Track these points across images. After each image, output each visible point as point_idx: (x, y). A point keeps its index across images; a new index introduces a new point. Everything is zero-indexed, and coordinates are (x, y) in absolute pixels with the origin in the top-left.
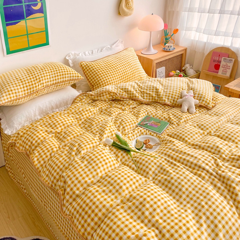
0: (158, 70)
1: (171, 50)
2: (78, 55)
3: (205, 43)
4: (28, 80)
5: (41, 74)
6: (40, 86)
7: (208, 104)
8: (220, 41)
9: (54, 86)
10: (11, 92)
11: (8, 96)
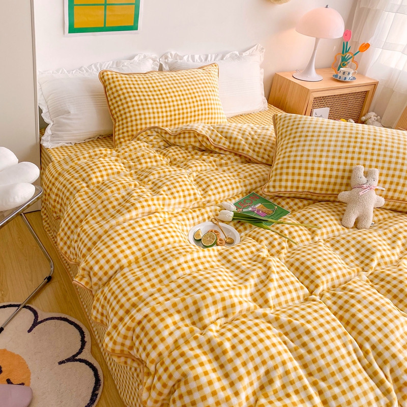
1: (347, 80)
2: (181, 58)
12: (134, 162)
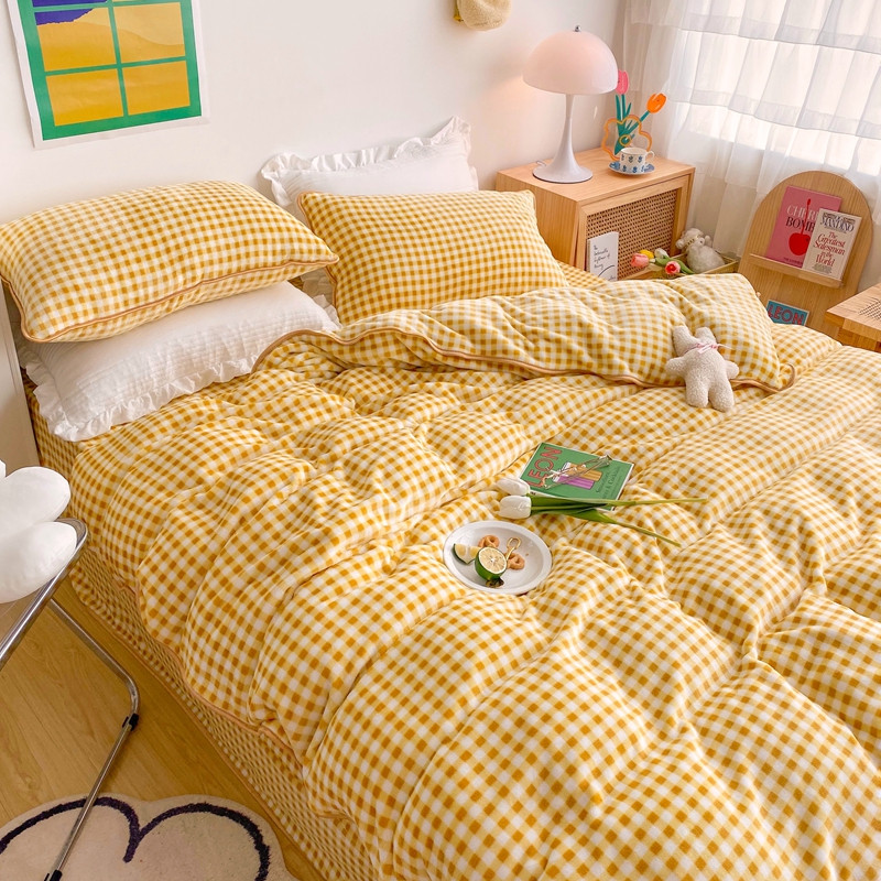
0: (593, 241)
1: (639, 172)
2: (307, 165)
3: (761, 154)
4: (134, 249)
5: (183, 233)
6: (180, 278)
7: (771, 376)
8: (812, 151)
9: (234, 282)
10: (74, 295)
11: (66, 310)
12: (281, 421)
